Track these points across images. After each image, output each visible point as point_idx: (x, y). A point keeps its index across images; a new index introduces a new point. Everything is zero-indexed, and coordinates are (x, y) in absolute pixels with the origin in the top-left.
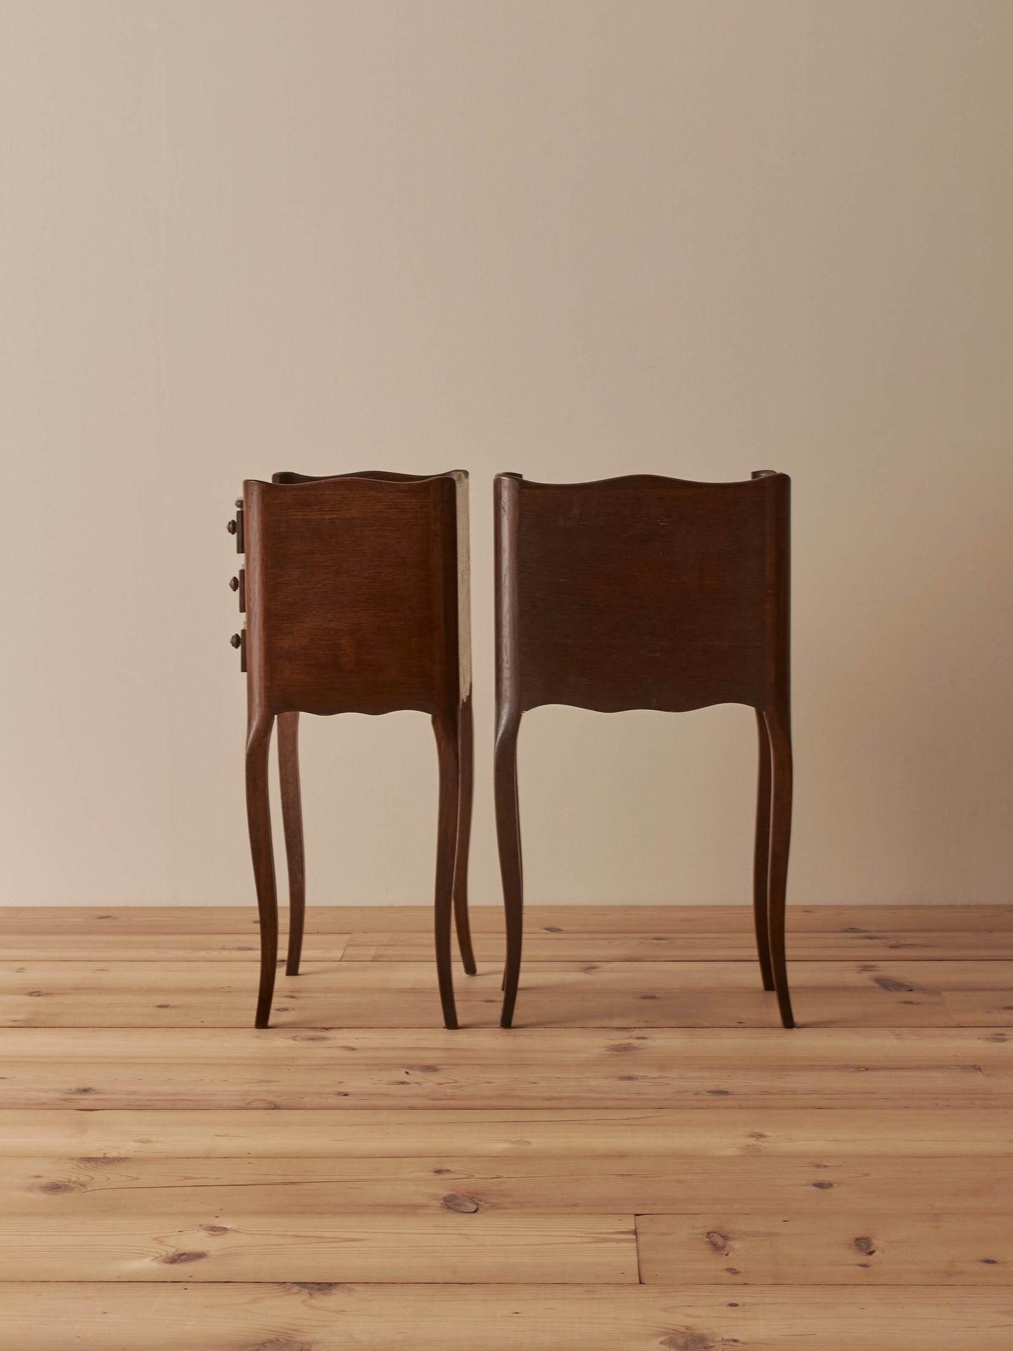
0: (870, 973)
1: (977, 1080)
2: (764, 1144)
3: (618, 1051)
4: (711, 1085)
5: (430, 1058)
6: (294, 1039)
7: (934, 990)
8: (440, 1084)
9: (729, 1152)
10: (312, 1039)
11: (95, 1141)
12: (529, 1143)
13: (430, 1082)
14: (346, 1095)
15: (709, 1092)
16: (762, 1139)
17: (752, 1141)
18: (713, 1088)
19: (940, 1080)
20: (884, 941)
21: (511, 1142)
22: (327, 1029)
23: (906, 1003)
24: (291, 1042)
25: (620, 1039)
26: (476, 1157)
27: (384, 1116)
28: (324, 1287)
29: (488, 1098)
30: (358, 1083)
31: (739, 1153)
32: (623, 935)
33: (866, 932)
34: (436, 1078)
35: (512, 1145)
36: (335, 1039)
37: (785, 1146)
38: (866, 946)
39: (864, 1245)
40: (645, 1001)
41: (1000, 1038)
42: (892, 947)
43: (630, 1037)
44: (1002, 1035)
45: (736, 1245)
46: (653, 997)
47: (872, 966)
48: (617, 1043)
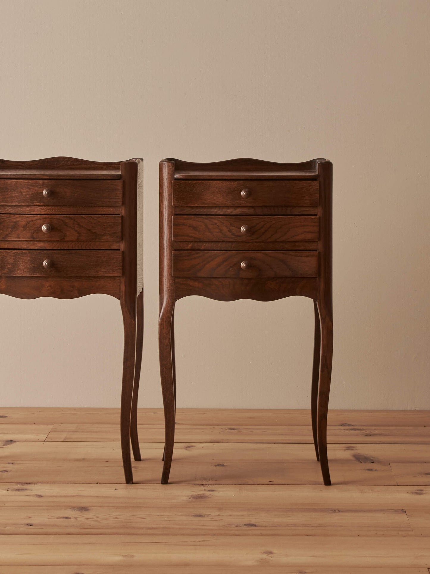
0: (351, 451)
1: (403, 518)
2: (271, 558)
3: (196, 499)
4: (246, 521)
5: (85, 502)
6: (8, 490)
7: (387, 463)
8: (88, 519)
9: (250, 563)
10: (18, 490)
12: (133, 556)
13: (82, 517)
14: (31, 525)
15: (245, 525)
16: (271, 555)
17: (265, 556)
18: (248, 523)
19: (381, 519)
20: (362, 432)
21: (123, 556)
22: (28, 484)
23: (369, 470)
24: (5, 492)
25: (199, 491)
27: (51, 539)
29: (115, 528)
30: (40, 518)
31: (256, 564)
32: (212, 427)
33: (353, 426)
34: (86, 515)
35: (123, 558)
36: (32, 490)
37: (284, 560)
38: (353, 435)
40: (218, 467)
41: (420, 493)
42: (367, 435)
43: (205, 490)
44: (422, 490)
46: (223, 465)
47: (353, 447)
48: (196, 493)
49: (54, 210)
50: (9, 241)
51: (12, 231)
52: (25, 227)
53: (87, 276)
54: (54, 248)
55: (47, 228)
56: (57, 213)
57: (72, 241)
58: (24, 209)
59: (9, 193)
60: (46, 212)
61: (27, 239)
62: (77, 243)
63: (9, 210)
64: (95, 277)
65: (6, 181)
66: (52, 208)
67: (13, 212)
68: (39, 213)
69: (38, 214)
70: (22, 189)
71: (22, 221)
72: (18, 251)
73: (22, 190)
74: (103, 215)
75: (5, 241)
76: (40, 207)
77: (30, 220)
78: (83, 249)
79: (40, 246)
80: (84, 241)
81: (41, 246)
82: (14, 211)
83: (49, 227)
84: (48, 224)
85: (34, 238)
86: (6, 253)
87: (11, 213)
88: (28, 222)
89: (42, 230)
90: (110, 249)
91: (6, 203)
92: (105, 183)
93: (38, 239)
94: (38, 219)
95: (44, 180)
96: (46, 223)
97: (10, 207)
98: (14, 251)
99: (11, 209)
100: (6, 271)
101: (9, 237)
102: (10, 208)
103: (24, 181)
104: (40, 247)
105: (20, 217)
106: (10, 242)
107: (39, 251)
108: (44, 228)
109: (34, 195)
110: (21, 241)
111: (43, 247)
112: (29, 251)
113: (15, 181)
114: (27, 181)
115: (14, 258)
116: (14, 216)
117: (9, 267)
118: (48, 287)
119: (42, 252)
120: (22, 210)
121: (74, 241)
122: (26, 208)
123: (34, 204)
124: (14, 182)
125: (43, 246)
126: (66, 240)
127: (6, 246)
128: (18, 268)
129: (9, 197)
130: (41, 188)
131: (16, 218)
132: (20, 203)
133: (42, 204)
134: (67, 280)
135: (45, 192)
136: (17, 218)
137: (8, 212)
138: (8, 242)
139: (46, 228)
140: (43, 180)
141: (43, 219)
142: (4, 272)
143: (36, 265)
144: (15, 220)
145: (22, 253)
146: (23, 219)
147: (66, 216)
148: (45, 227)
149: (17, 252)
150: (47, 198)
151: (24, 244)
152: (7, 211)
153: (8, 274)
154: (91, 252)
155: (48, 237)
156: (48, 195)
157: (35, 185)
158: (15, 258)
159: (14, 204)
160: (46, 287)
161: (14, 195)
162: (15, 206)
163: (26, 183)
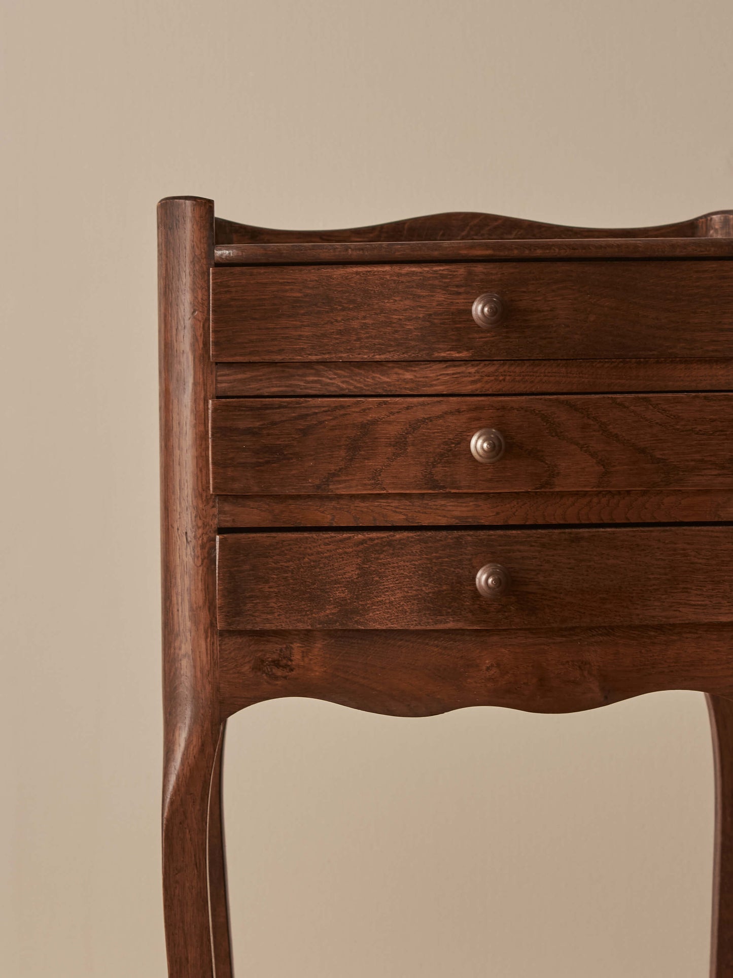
49: (508, 378)
50: (340, 497)
51: (351, 460)
52: (400, 443)
53: (637, 622)
54: (511, 522)
55: (489, 444)
56: (521, 388)
57: (577, 493)
58: (395, 377)
59: (339, 319)
60: (478, 385)
61: (408, 488)
62: (595, 500)
63: (335, 381)
64: (660, 628)
65: (326, 271)
66: (501, 370)
67: (351, 387)
68: (455, 389)
69: (450, 392)
70: (389, 298)
71: (389, 423)
72: (374, 535)
73: (388, 304)
74: (693, 394)
75: (321, 498)
76: (455, 366)
77: (421, 415)
78: (618, 521)
79: (457, 513)
80: (619, 493)
81: (465, 514)
82: (355, 383)
83: (498, 439)
84: (492, 427)
85: (434, 485)
86: (328, 544)
87: (346, 392)
88: (414, 426)
89: (470, 450)
90: (716, 520)
91: (327, 356)
92: (697, 272)
93: (454, 488)
94: (451, 413)
95: (475, 264)
96: (480, 428)
97: (339, 372)
98: (360, 536)
99: (345, 377)
100: (330, 610)
101: (339, 482)
102: (339, 376)
103: (396, 269)
104: (457, 518)
105: (380, 404)
106: (342, 502)
107: (456, 533)
108: (478, 444)
109: (436, 321)
110: (387, 496)
111: (467, 517)
112: (419, 533)
113: (361, 269)
114: (407, 269)
115: (359, 561)
116: (358, 403)
117: (343, 595)
118: (488, 669)
119: (469, 538)
120: (385, 379)
121: (586, 494)
122: (400, 371)
123: (436, 354)
124: (357, 273)
125: (470, 514)
126: (557, 490)
127: (326, 519)
128: (376, 600)
129: (340, 332)
130: (459, 294)
131: (364, 410)
132: (381, 352)
133: (464, 354)
134: (559, 639)
135: (479, 309)
136: (369, 409)
137: (332, 389)
138: (334, 503)
139: (485, 445)
140: (466, 265)
141: (470, 410)
142: (322, 614)
143: (445, 588)
144: (360, 420)
145: (390, 544)
146: (392, 413)
147: (557, 400)
148: (480, 442)
149: (371, 539)
150: (488, 331)
151: (396, 507)
152: (328, 384)
153: (336, 621)
154: (651, 531)
155: (490, 480)
156: (493, 318)
157: (436, 282)
158: (364, 563)
159: (358, 358)
160: (484, 668)
161: (355, 324)
162: (361, 364)
163: (402, 279)
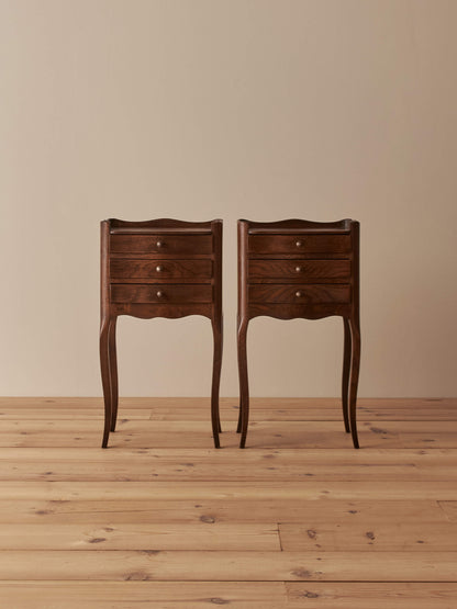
0: (369, 426)
1: (413, 470)
2: (328, 495)
3: (267, 458)
4: (307, 472)
5: (190, 460)
6: (133, 452)
7: (396, 433)
8: (195, 471)
9: (316, 498)
10: (140, 452)
11: (55, 494)
13: (191, 470)
14: (157, 475)
15: (305, 474)
16: (327, 493)
17: (323, 494)
19: (398, 470)
20: (374, 413)
22: (146, 449)
23: (383, 438)
24: (132, 454)
25: (267, 453)
26: (212, 501)
27: (173, 484)
28: (155, 552)
30: (161, 470)
31: (319, 499)
33: (367, 409)
34: (193, 468)
36: (150, 452)
37: (337, 496)
38: (367, 415)
39: (370, 535)
41: (423, 453)
42: (377, 415)
43: (272, 452)
44: (424, 451)
45: (319, 536)
46: (280, 436)
47: (370, 423)
50: (133, 278)
51: (135, 271)
52: (144, 268)
54: (165, 283)
56: (167, 258)
57: (177, 278)
59: (133, 245)
60: (159, 258)
61: (146, 277)
62: (181, 279)
65: (131, 236)
66: (163, 255)
67: (136, 258)
68: (154, 258)
73: (142, 243)
75: (130, 278)
77: (148, 263)
79: (155, 281)
80: (186, 278)
84: (161, 266)
85: (150, 276)
86: (131, 287)
91: (131, 252)
93: (154, 277)
94: (153, 263)
97: (133, 254)
98: (137, 285)
101: (133, 275)
103: (144, 236)
107: (154, 285)
109: (151, 246)
110: (142, 278)
113: (137, 236)
115: (136, 290)
116: (136, 261)
117: (133, 296)
118: (160, 310)
119: (157, 286)
120: (142, 256)
122: (145, 255)
123: (151, 252)
126: (173, 277)
128: (139, 297)
130: (156, 241)
132: (141, 251)
133: (156, 252)
134: (174, 305)
135: (159, 244)
136: (139, 262)
139: (159, 269)
140: (157, 236)
141: (157, 262)
142: (129, 300)
143: (152, 295)
144: (137, 264)
145: (142, 287)
146: (143, 263)
147: (174, 261)
151: (144, 280)
153: (132, 301)
155: (161, 275)
156: (161, 246)
157: (151, 239)
161: (136, 246)
162: (137, 254)
